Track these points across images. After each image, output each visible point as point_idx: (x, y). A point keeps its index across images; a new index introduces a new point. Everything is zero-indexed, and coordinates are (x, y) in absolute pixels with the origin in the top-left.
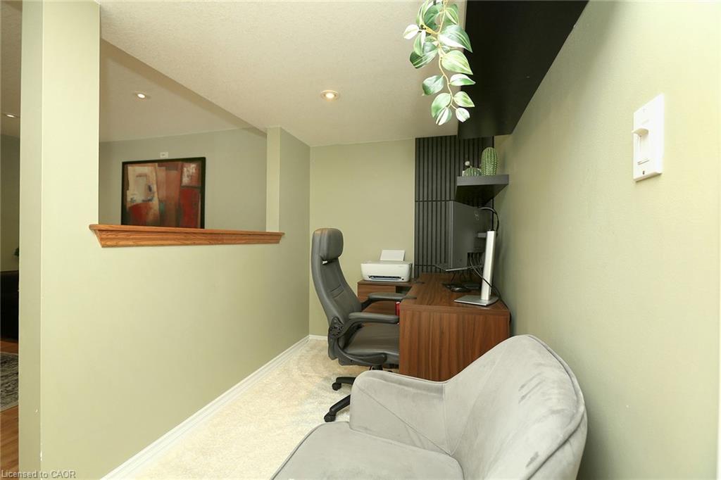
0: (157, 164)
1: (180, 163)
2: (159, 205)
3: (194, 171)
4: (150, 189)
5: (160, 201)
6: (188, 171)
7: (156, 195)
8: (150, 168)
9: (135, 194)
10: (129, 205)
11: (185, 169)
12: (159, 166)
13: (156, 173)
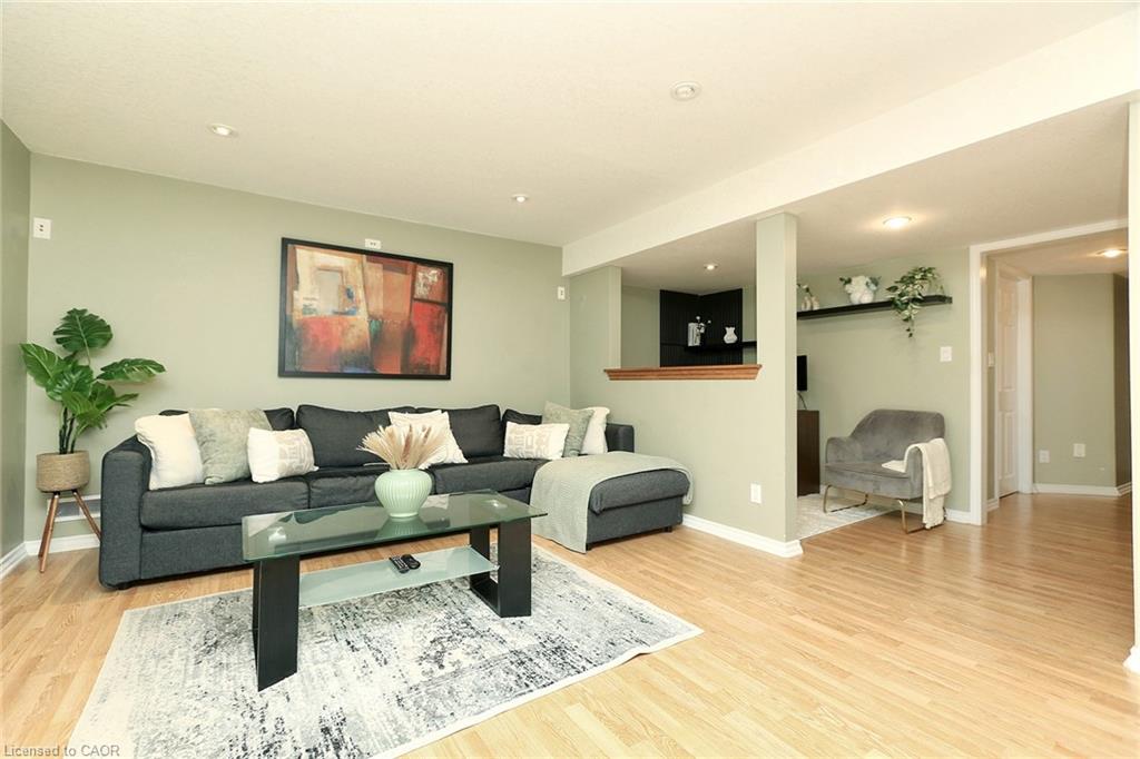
0: (364, 256)
1: (411, 263)
2: (370, 322)
3: (436, 279)
4: (349, 295)
5: (372, 317)
6: (425, 278)
7: (363, 306)
8: (350, 260)
9: (314, 299)
10: (297, 317)
11: (420, 275)
12: (368, 260)
13: (363, 269)
